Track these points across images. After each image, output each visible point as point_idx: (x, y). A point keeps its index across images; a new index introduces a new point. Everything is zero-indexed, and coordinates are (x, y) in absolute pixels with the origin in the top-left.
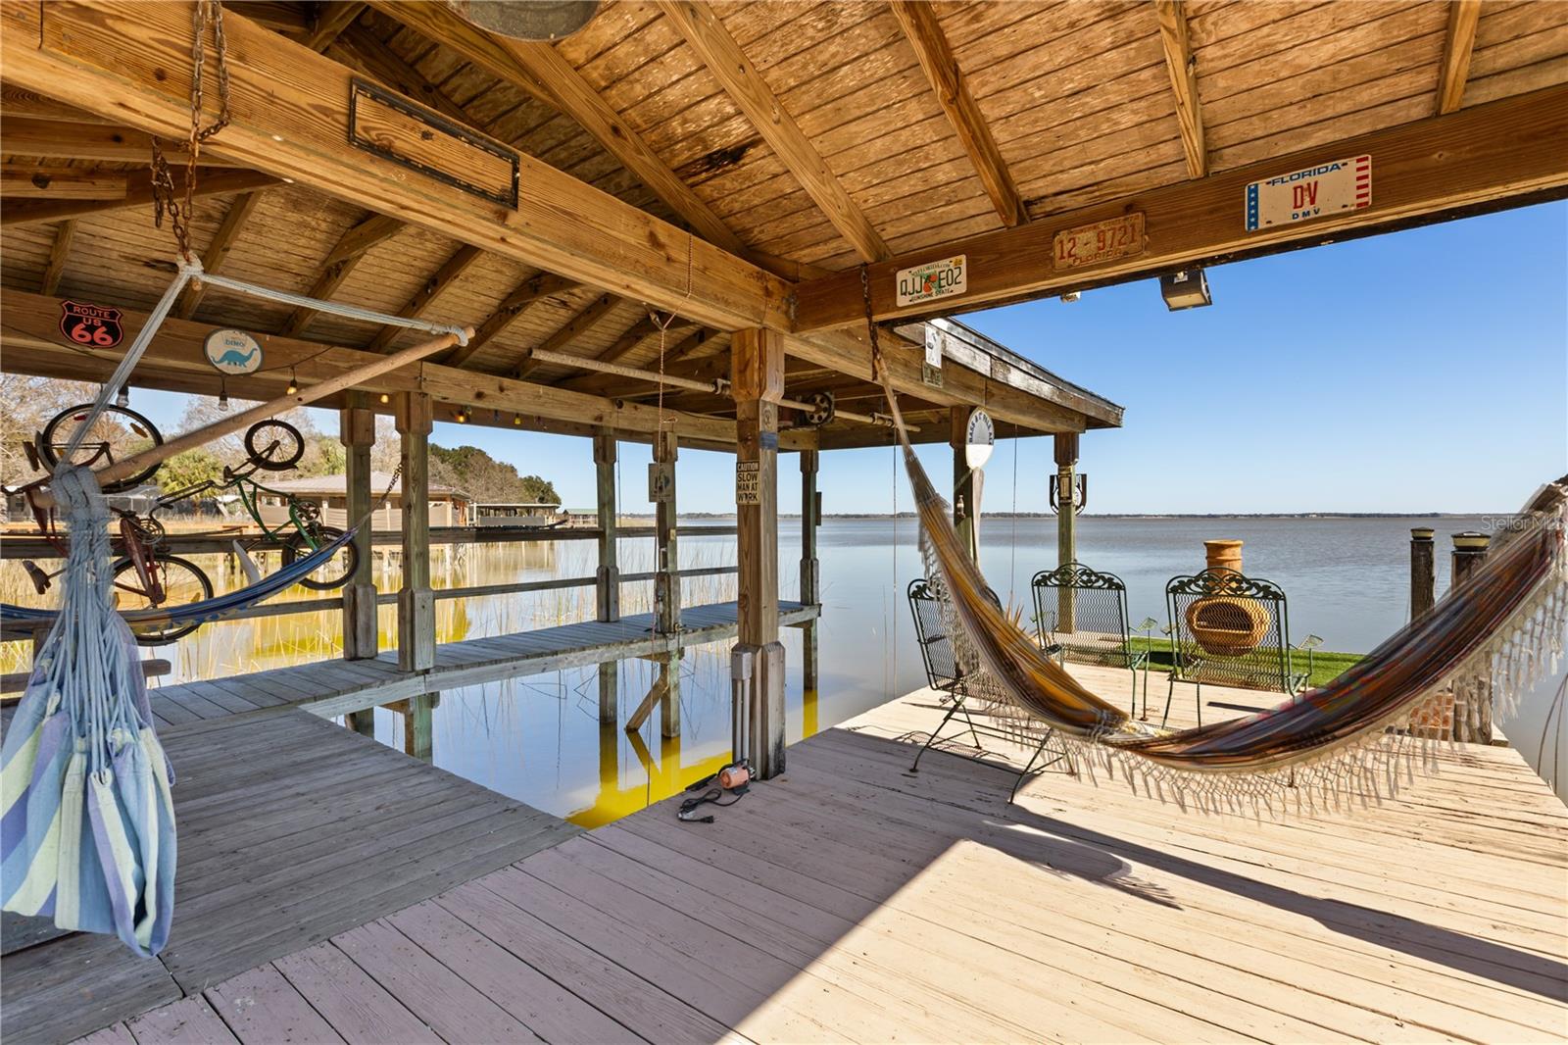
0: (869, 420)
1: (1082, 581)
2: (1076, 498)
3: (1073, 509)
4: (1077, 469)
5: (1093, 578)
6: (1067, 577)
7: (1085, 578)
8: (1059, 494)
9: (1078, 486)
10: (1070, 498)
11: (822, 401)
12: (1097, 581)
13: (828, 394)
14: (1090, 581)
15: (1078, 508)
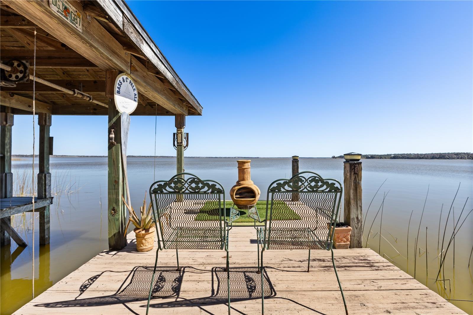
0: (71, 93)
1: (192, 188)
2: (184, 143)
3: (183, 148)
4: (184, 131)
5: (200, 185)
6: (179, 185)
7: (194, 185)
8: (177, 141)
9: (185, 138)
10: (182, 143)
11: (19, 66)
12: (203, 187)
13: (24, 62)
14: (197, 187)
15: (185, 147)
